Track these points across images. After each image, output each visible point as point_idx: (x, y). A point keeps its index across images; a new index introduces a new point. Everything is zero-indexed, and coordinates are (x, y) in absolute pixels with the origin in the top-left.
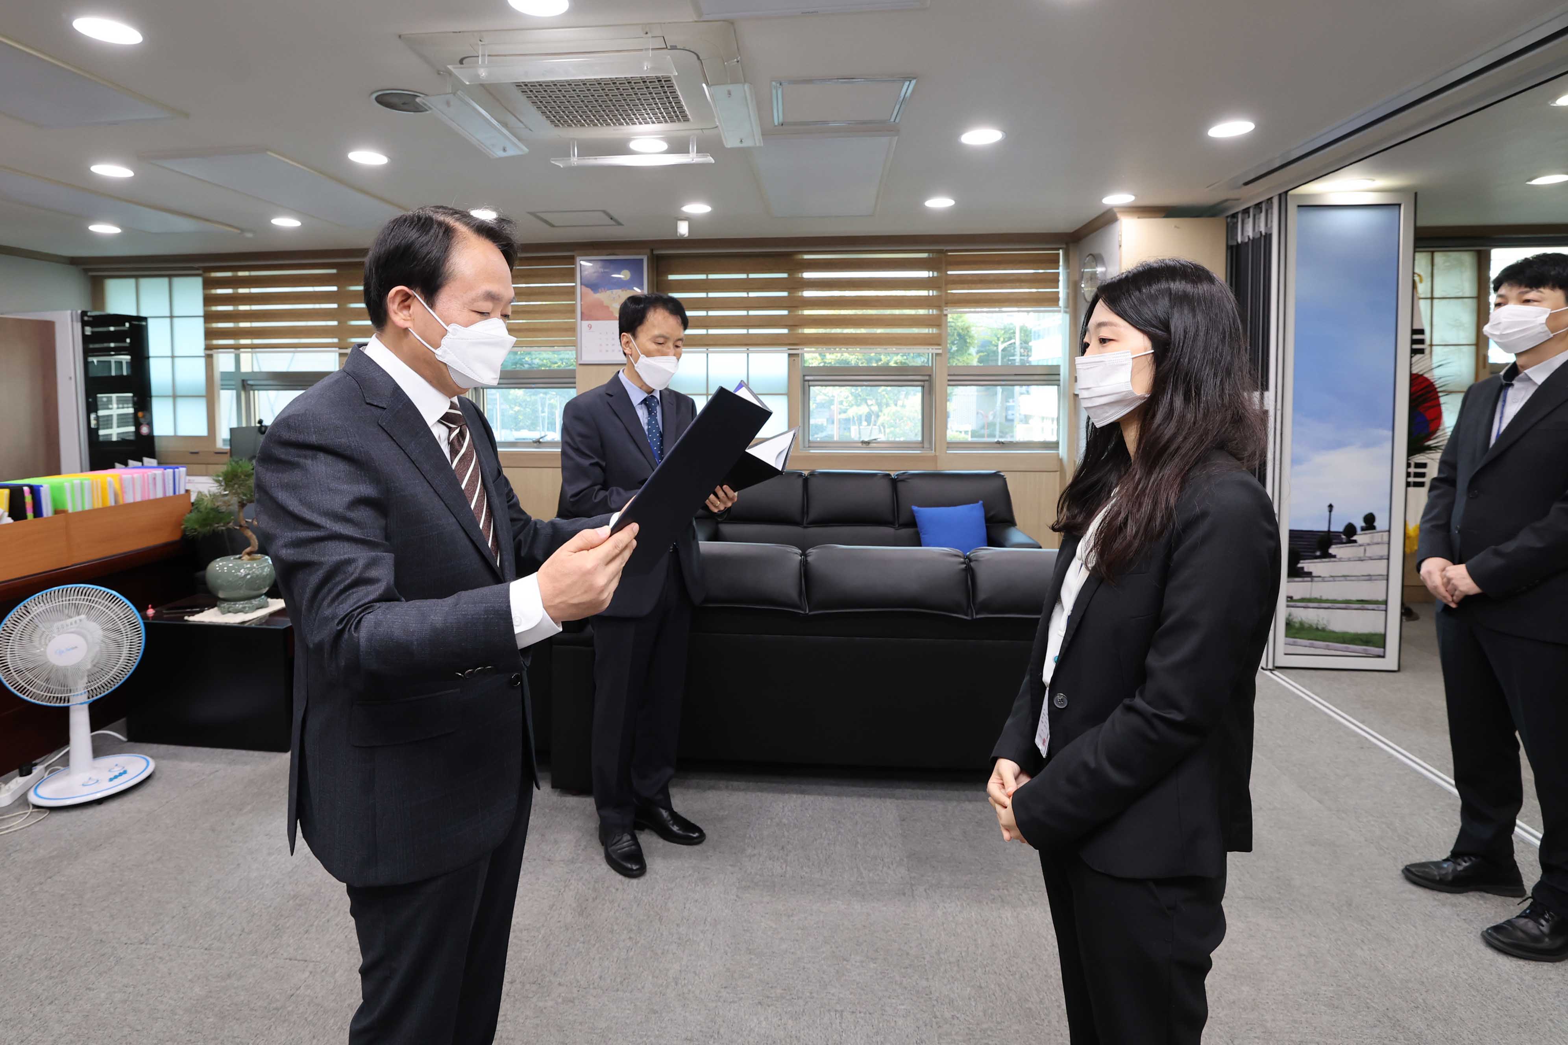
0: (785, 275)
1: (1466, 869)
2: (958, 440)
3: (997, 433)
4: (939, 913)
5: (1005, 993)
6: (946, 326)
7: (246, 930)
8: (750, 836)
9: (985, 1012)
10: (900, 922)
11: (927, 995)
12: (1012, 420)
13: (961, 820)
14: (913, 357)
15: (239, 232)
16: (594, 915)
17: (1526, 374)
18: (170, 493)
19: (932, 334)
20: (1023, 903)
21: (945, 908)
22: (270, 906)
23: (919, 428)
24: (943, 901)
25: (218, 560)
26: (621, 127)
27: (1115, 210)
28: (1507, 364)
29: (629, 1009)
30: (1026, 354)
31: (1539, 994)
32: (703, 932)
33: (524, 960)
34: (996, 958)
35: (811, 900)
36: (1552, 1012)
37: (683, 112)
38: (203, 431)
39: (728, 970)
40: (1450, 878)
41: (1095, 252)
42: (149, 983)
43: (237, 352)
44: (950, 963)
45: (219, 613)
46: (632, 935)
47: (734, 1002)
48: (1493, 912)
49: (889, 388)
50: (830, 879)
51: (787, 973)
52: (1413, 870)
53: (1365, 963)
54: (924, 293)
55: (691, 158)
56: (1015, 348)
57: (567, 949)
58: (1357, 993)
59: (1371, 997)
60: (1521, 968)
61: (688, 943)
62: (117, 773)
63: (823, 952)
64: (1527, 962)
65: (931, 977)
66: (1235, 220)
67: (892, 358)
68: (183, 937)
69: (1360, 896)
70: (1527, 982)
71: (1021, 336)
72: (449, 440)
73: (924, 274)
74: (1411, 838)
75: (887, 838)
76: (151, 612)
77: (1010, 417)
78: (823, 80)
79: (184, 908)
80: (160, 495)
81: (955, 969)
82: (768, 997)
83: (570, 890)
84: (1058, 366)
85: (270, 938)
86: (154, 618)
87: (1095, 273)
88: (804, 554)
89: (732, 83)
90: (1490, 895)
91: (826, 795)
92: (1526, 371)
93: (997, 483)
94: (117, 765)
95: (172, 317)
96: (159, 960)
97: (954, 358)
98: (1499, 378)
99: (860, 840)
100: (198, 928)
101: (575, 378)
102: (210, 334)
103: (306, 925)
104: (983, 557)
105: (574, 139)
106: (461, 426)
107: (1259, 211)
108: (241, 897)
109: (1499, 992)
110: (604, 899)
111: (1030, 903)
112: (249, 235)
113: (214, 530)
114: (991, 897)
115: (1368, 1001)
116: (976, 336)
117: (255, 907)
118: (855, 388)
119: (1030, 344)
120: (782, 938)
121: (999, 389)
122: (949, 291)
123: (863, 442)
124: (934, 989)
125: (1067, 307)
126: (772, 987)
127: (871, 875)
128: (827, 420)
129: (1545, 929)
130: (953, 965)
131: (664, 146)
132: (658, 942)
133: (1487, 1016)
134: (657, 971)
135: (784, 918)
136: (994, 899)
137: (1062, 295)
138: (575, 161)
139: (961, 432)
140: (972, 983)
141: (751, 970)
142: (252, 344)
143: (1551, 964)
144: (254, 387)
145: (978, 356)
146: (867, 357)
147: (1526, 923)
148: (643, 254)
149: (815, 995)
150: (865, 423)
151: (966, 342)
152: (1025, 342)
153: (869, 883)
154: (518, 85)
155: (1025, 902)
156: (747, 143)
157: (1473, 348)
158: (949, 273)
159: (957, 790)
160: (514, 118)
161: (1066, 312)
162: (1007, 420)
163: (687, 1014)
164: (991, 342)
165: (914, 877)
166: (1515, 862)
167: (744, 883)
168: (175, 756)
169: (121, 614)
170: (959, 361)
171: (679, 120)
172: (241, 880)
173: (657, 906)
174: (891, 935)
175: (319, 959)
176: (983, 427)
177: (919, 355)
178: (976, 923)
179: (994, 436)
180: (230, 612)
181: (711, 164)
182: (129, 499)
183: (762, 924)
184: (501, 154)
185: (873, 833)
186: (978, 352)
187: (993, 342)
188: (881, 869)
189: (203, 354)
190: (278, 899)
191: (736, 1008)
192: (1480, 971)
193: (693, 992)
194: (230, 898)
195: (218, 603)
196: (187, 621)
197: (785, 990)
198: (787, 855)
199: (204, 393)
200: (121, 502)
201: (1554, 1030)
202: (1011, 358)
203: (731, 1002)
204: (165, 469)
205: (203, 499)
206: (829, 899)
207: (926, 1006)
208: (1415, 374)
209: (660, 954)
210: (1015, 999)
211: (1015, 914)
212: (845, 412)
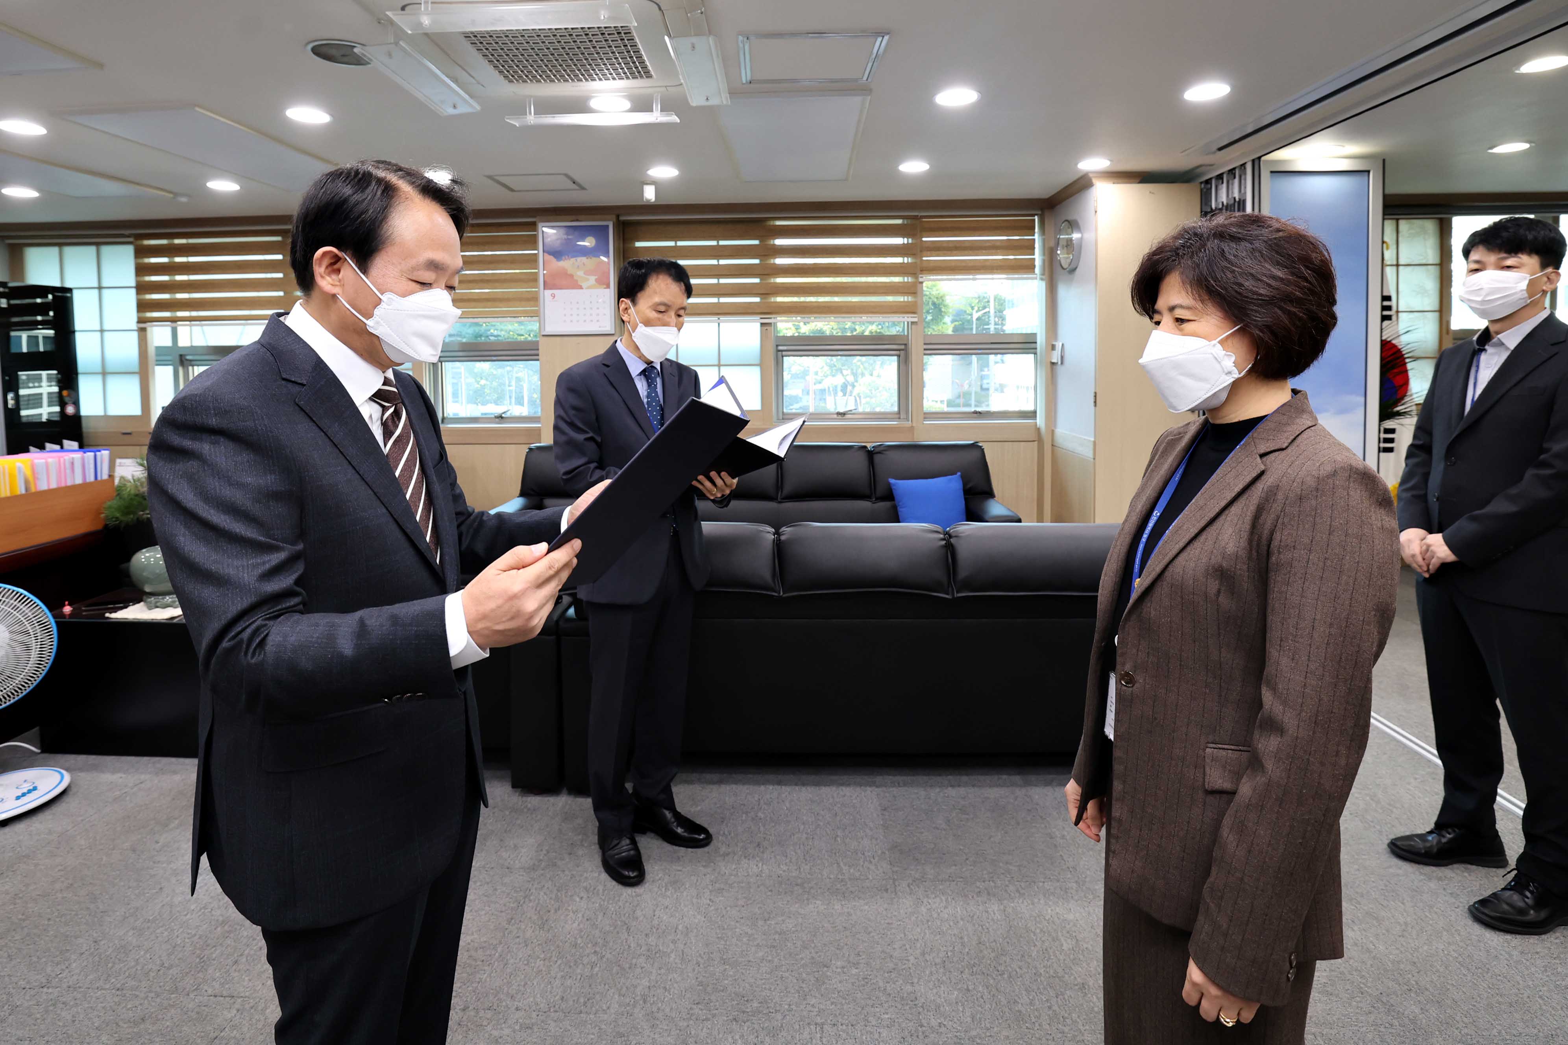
0: (756, 242)
1: (1450, 840)
2: (934, 410)
3: (973, 403)
4: (923, 909)
5: (994, 995)
6: (923, 295)
7: (166, 965)
8: (724, 833)
9: (973, 1018)
10: (883, 922)
11: (912, 1001)
12: (988, 389)
13: (944, 807)
14: (888, 327)
15: (172, 196)
16: (556, 928)
17: (1499, 339)
18: (91, 478)
19: (908, 302)
20: (1010, 895)
21: (930, 904)
22: (195, 935)
23: (896, 398)
24: (927, 896)
25: (144, 550)
26: (580, 83)
27: (1091, 175)
28: (1479, 330)
29: (593, 1034)
30: (1000, 322)
31: (1527, 969)
32: (674, 942)
33: (479, 982)
34: (984, 957)
35: (788, 901)
36: (1541, 989)
37: (645, 67)
38: (136, 410)
39: (701, 984)
40: (1435, 850)
41: (1070, 218)
42: (47, 1034)
43: (174, 325)
44: (936, 964)
45: (145, 608)
46: (598, 949)
47: (707, 1019)
48: (1478, 884)
49: (864, 358)
50: (809, 876)
51: (764, 984)
52: (1399, 843)
53: (1356, 944)
54: (899, 260)
55: (655, 117)
56: (989, 317)
57: (526, 967)
58: (1350, 977)
59: (1364, 981)
60: (1509, 943)
61: (658, 955)
62: (25, 790)
63: (802, 959)
64: (1514, 936)
65: (916, 980)
66: (1209, 186)
67: (867, 327)
68: (91, 977)
69: (1348, 873)
70: (1514, 957)
71: (995, 305)
72: (382, 420)
73: (899, 241)
74: (1394, 810)
75: (868, 831)
76: (67, 609)
77: (985, 386)
78: (793, 35)
79: (96, 942)
80: (79, 480)
81: (942, 970)
82: (744, 1012)
83: (530, 901)
84: (1035, 334)
85: (192, 973)
86: (72, 615)
87: (1071, 240)
88: (777, 533)
89: (696, 35)
90: (1474, 867)
91: (804, 785)
92: (1499, 336)
93: (976, 453)
94: (25, 781)
95: (100, 288)
96: (61, 1006)
97: (929, 327)
98: (1471, 342)
99: (839, 833)
100: (110, 965)
101: (538, 350)
102: (142, 306)
103: (236, 955)
104: (961, 533)
105: (531, 96)
106: (396, 405)
107: (1233, 176)
108: (162, 927)
109: (1488, 969)
110: (566, 909)
111: (1017, 895)
112: (184, 200)
113: (138, 519)
114: (977, 890)
115: (1362, 985)
116: (950, 305)
117: (177, 937)
118: (830, 357)
119: (1004, 313)
120: (758, 945)
121: (974, 358)
122: (924, 258)
123: (838, 414)
124: (919, 995)
125: (1043, 274)
126: (747, 1001)
127: (852, 871)
128: (803, 391)
129: (1530, 901)
130: (938, 967)
131: (628, 105)
132: (625, 955)
133: (1479, 996)
134: (624, 989)
135: (760, 923)
136: (980, 892)
137: (1038, 263)
138: (532, 119)
139: (937, 402)
140: (960, 986)
141: (726, 982)
142: (190, 317)
143: (1537, 937)
144: (193, 363)
145: (953, 325)
146: (841, 326)
147: (1511, 896)
148: (609, 220)
149: (793, 1007)
150: (840, 394)
151: (940, 310)
152: (1000, 313)
153: (850, 879)
154: (467, 36)
155: (1013, 895)
156: (713, 101)
157: (1437, 314)
158: (924, 239)
159: (940, 775)
160: (464, 72)
161: (1042, 279)
162: (982, 388)
163: (656, 1036)
164: (965, 312)
165: (896, 872)
166: (1497, 832)
167: (717, 885)
168: (95, 768)
169: (30, 614)
170: (934, 330)
171: (641, 77)
172: (164, 905)
173: (625, 915)
174: (873, 937)
175: (247, 994)
176: (959, 397)
177: (894, 324)
178: (962, 919)
179: (970, 405)
180: (157, 607)
181: (677, 123)
182: (43, 486)
183: (737, 930)
184: (451, 111)
185: (853, 825)
186: (953, 321)
187: (968, 312)
188: (862, 864)
189: (135, 328)
190: (205, 926)
191: (709, 1026)
192: (1469, 948)
193: (663, 1010)
194: (148, 928)
195: (145, 597)
196: (108, 618)
197: (762, 1003)
198: (763, 852)
199: (137, 369)
200: (33, 490)
201: (1544, 1007)
202: (986, 327)
203: (703, 1020)
204: (85, 453)
205: (125, 485)
206: (808, 899)
207: (911, 1014)
208: (1385, 340)
209: (627, 970)
210: (1004, 1001)
211: (1002, 907)
212: (820, 383)
